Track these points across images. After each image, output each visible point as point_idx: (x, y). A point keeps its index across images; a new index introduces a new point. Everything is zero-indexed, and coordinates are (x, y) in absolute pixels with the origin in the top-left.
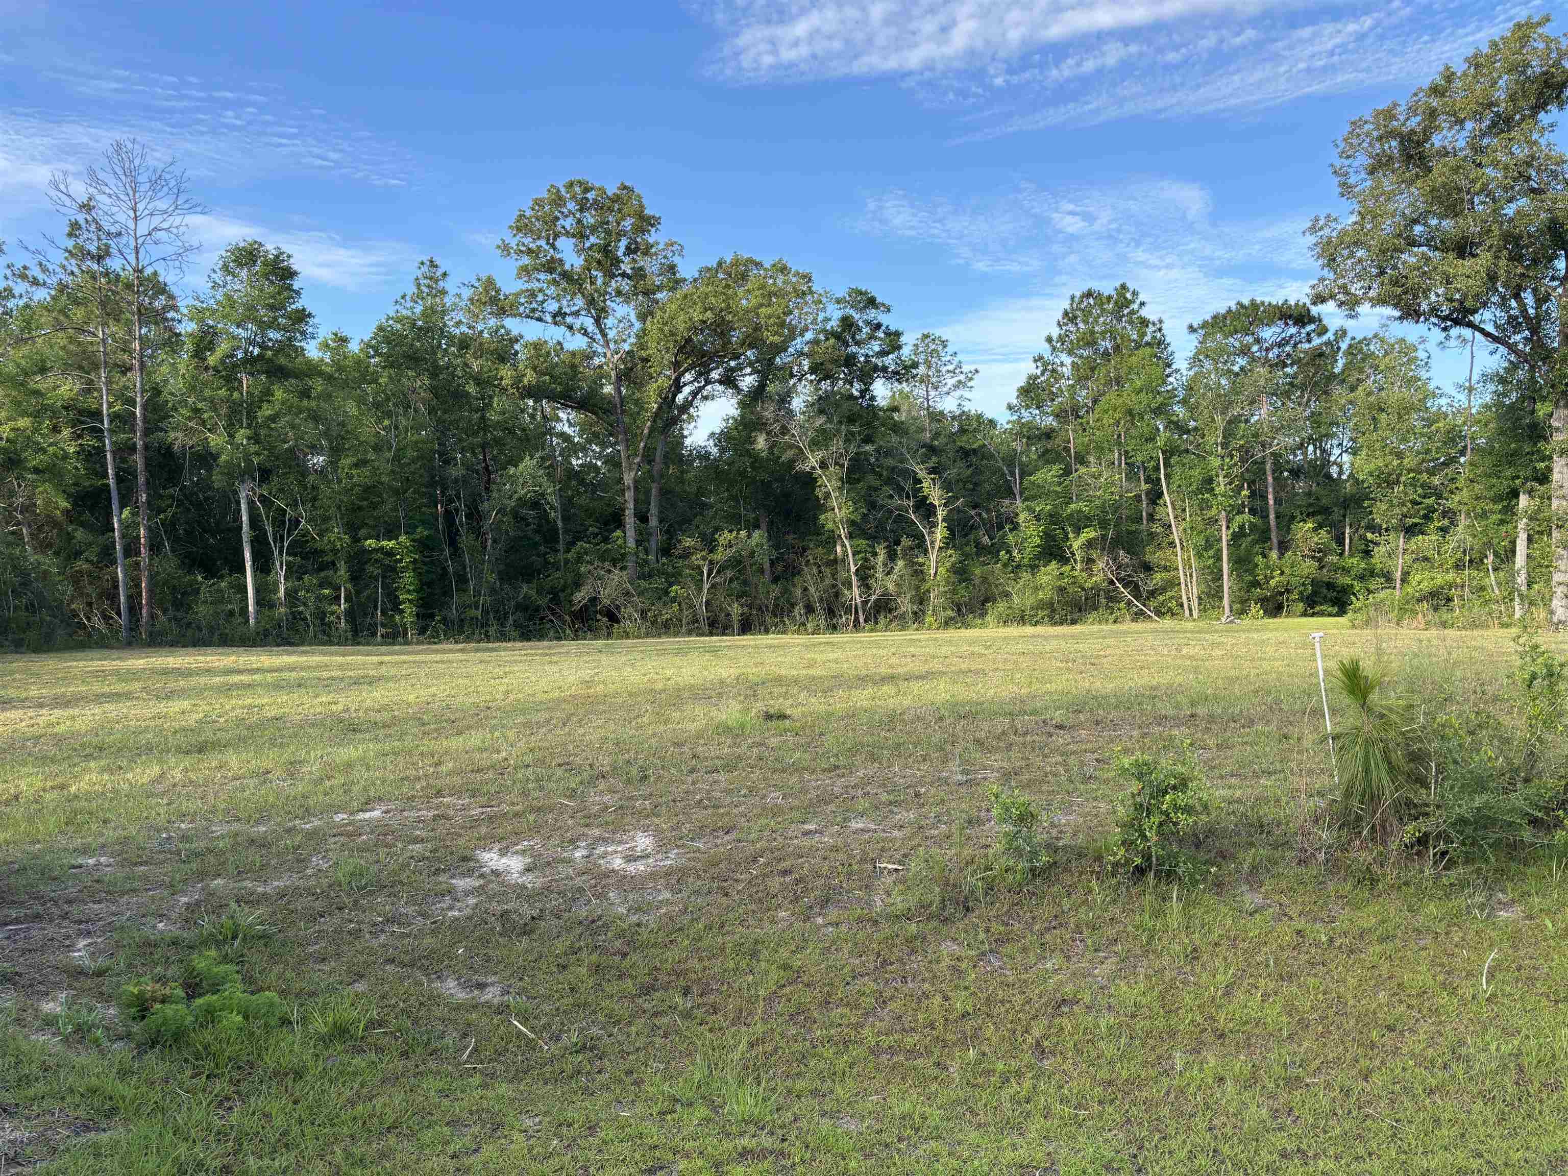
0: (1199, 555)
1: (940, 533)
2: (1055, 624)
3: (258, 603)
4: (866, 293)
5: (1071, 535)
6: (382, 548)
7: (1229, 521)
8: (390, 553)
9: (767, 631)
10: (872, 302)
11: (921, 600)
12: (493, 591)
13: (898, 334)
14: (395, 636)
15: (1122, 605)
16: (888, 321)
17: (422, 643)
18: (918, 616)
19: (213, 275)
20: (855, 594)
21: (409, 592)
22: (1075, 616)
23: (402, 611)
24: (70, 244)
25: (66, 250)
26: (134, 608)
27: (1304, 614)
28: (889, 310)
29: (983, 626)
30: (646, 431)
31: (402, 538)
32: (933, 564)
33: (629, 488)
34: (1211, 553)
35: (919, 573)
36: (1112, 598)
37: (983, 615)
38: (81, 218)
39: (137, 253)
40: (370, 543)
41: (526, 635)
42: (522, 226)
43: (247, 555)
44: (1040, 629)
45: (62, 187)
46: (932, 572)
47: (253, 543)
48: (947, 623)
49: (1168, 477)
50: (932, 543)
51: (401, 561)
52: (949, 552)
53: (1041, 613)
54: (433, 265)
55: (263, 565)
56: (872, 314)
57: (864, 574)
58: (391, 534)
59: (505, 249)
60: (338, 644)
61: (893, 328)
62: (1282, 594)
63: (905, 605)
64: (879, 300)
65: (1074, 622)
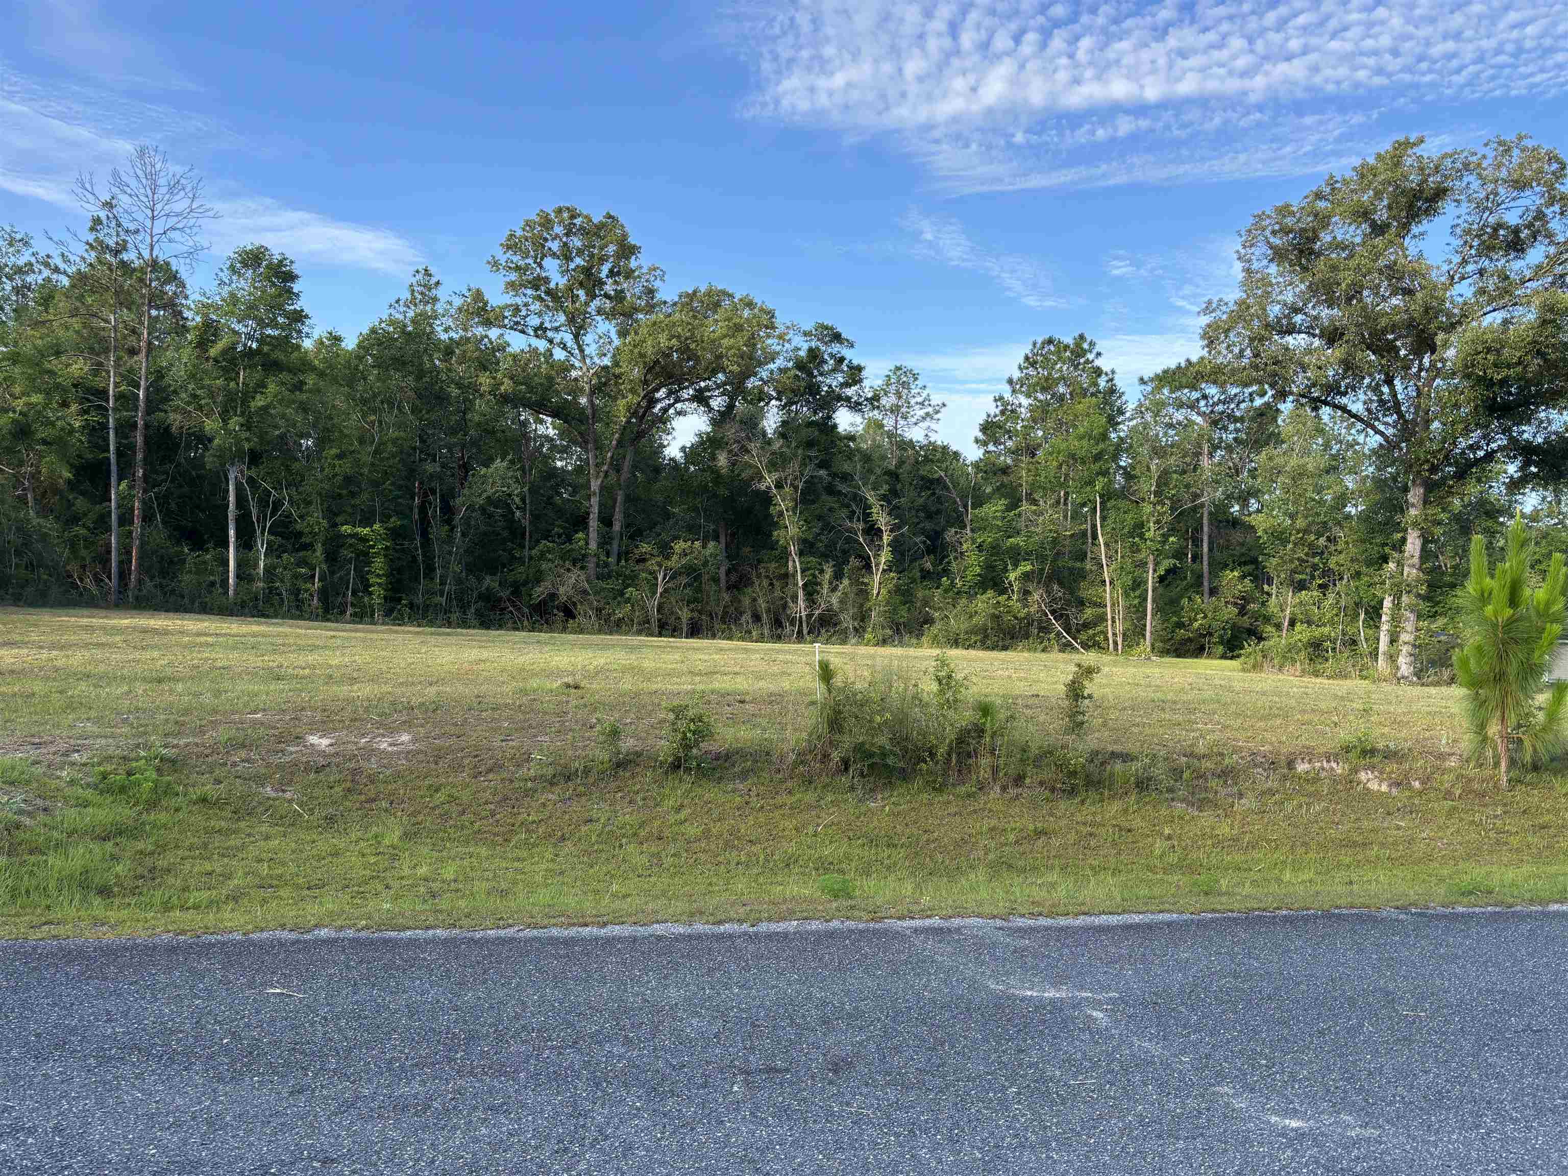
0: (1126, 595)
1: (885, 556)
2: (988, 648)
3: (238, 576)
4: (832, 329)
5: (1010, 567)
6: (357, 534)
7: (1157, 564)
8: (364, 540)
9: (714, 637)
10: (837, 337)
11: (863, 617)
12: (459, 581)
13: (859, 369)
14: (363, 615)
15: (1052, 635)
16: (852, 356)
17: (388, 624)
18: (859, 631)
19: (221, 274)
20: (800, 607)
21: (378, 576)
22: (1007, 643)
23: (371, 594)
24: (91, 238)
25: (87, 243)
26: (123, 575)
27: (1223, 657)
28: (852, 346)
29: (919, 645)
30: (614, 442)
31: (376, 527)
32: (876, 585)
33: (595, 494)
34: (1137, 593)
35: (863, 593)
36: (1045, 629)
37: (919, 636)
38: (103, 215)
39: (152, 250)
40: (346, 529)
41: (486, 624)
42: (512, 245)
43: (232, 532)
44: (972, 653)
45: (88, 186)
46: (875, 592)
47: (238, 521)
48: (884, 642)
49: (1103, 519)
50: (877, 565)
51: (373, 547)
52: (892, 574)
53: (974, 638)
54: (427, 273)
55: (246, 542)
56: (836, 348)
57: (811, 590)
58: (367, 521)
59: (495, 264)
60: (309, 619)
61: (855, 362)
62: (1205, 636)
63: (847, 621)
64: (843, 335)
65: (1005, 648)
